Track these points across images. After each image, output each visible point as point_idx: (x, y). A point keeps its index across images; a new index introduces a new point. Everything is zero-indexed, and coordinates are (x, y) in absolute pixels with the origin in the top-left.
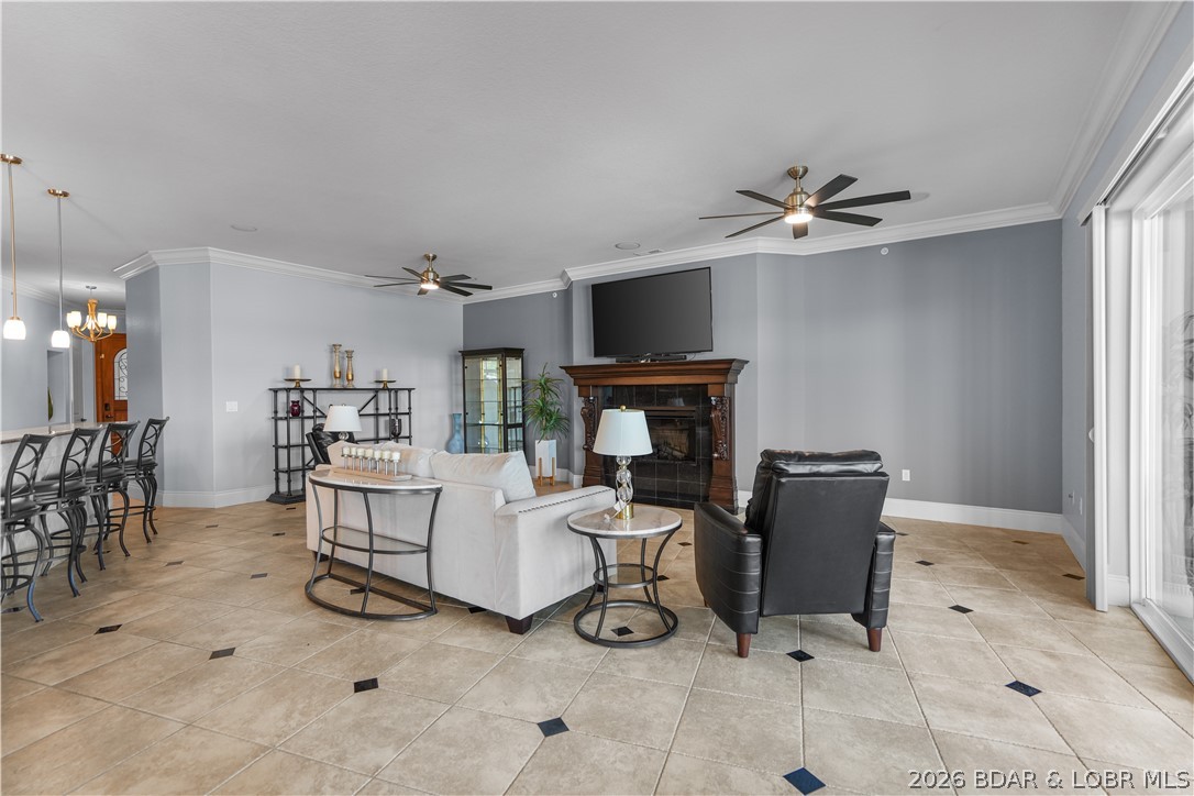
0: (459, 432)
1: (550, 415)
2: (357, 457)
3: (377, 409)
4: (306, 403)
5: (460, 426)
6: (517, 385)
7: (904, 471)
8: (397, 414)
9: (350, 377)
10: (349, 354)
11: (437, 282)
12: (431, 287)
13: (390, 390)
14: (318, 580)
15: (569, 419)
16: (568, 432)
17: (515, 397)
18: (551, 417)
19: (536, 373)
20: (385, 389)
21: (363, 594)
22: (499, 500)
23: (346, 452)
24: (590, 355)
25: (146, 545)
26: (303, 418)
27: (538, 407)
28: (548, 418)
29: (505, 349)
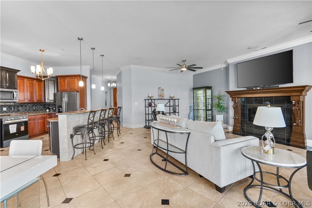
0: (192, 111)
2: (164, 120)
3: (170, 105)
4: (152, 103)
5: (192, 110)
6: (209, 98)
8: (175, 106)
9: (163, 96)
10: (163, 90)
11: (186, 68)
12: (184, 69)
13: (173, 99)
14: (153, 154)
15: (227, 108)
16: (227, 112)
17: (209, 101)
18: (221, 108)
19: (216, 94)
20: (172, 99)
21: (165, 162)
22: (213, 140)
23: (161, 118)
24: (236, 87)
25: (118, 137)
26: (152, 107)
27: (217, 104)
28: (220, 108)
29: (206, 87)
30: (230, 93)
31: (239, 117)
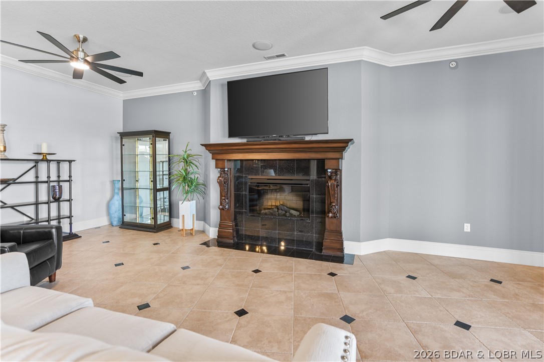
0: (118, 194)
1: (191, 181)
3: (36, 177)
5: (119, 189)
6: (164, 160)
7: (466, 225)
8: (57, 182)
9: (3, 148)
10: (2, 128)
11: (88, 62)
12: (83, 67)
13: (50, 161)
15: (205, 185)
16: (205, 194)
17: (163, 168)
18: (192, 184)
19: (180, 149)
20: (44, 160)
24: (224, 137)
27: (182, 175)
28: (190, 184)
29: (156, 131)
30: (213, 148)
31: (231, 205)
